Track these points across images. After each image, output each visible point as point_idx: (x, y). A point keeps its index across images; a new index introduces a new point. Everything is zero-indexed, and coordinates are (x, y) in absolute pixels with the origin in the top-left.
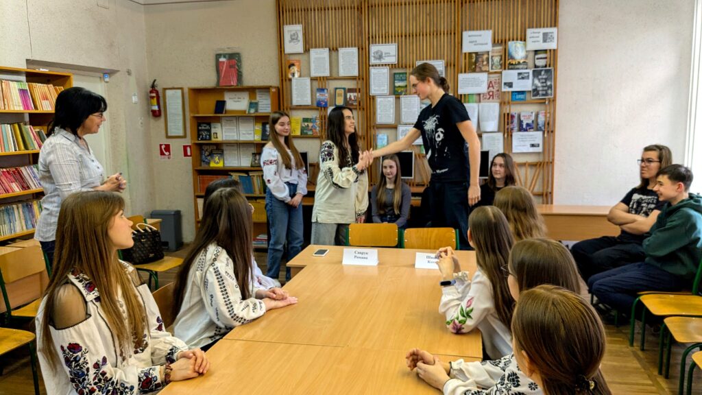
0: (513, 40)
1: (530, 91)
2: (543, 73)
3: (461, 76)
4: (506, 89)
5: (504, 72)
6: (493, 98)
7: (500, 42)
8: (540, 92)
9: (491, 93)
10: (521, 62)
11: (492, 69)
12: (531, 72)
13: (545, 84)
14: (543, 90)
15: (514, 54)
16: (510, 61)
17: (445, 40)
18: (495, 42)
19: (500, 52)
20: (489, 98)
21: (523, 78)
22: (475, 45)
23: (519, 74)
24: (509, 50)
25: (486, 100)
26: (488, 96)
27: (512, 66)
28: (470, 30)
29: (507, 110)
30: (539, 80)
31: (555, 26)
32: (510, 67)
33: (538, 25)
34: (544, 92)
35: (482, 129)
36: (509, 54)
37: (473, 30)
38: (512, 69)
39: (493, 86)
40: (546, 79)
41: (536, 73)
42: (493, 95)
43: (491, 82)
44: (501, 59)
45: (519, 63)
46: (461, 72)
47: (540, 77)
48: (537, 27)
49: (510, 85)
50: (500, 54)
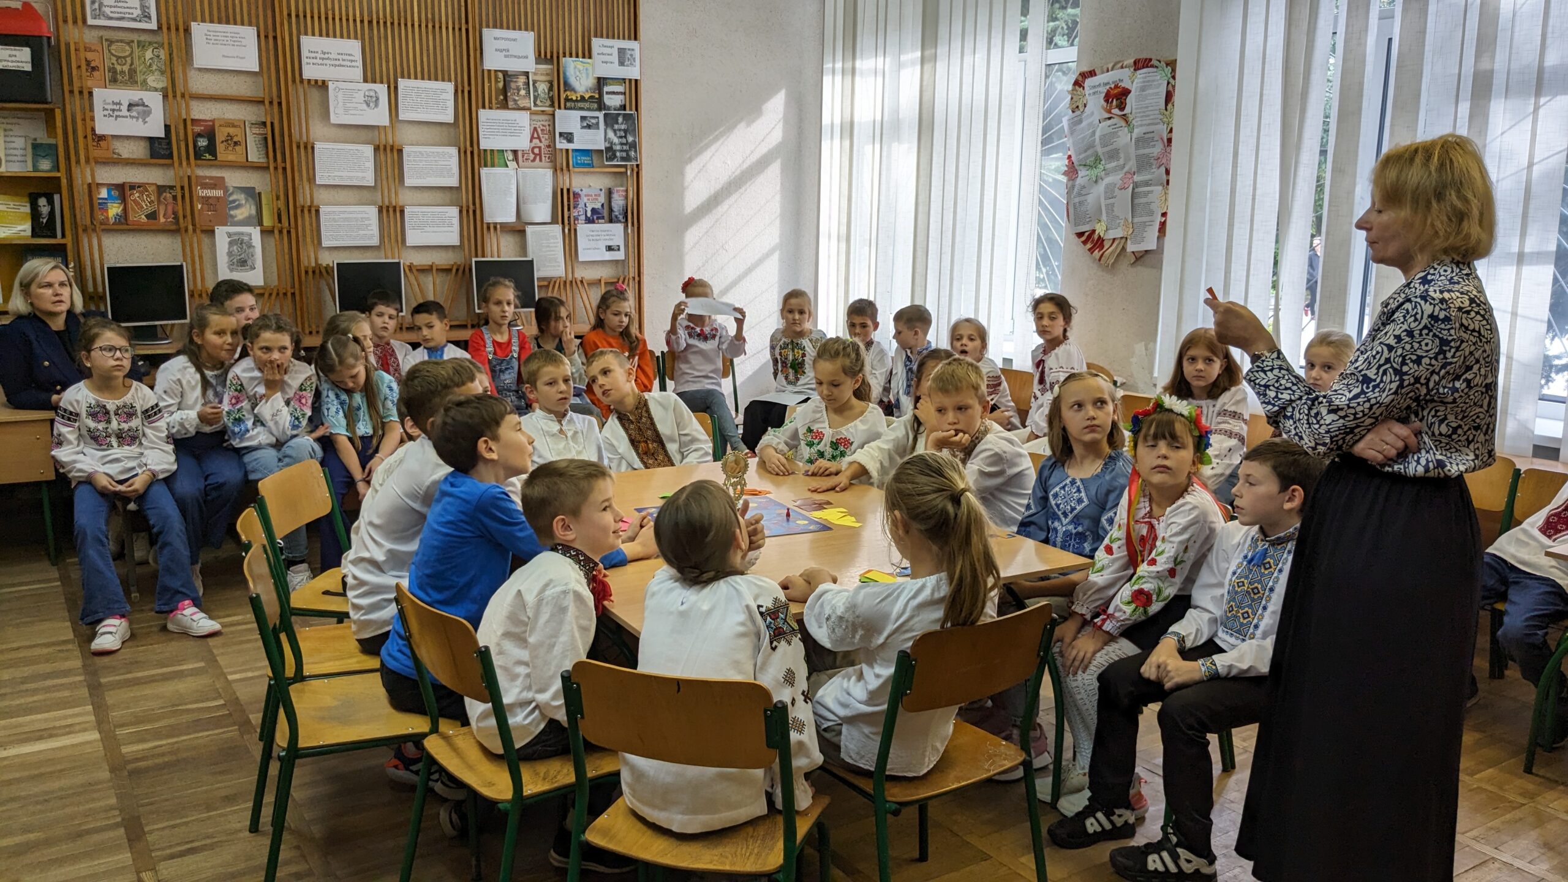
0: (571, 56)
1: (602, 151)
2: (620, 119)
3: (484, 115)
4: (562, 144)
5: (558, 112)
6: (541, 160)
7: (549, 56)
8: (618, 154)
9: (536, 151)
10: (587, 97)
11: (535, 105)
12: (600, 115)
13: (624, 141)
14: (621, 151)
15: (572, 81)
16: (568, 93)
17: (449, 39)
18: (540, 58)
19: (547, 74)
20: (534, 160)
21: (589, 127)
22: (506, 56)
23: (583, 118)
24: (564, 74)
25: (529, 163)
26: (532, 156)
27: (571, 104)
28: (495, 27)
29: (565, 181)
30: (615, 131)
31: (636, 39)
32: (568, 104)
33: (610, 34)
34: (624, 154)
35: (526, 218)
36: (566, 84)
37: (502, 27)
38: (570, 109)
39: (539, 138)
40: (625, 131)
41: (610, 120)
42: (540, 154)
43: (535, 129)
44: (551, 89)
45: (583, 99)
46: (484, 107)
47: (616, 127)
48: (608, 37)
49: (569, 137)
50: (548, 78)
